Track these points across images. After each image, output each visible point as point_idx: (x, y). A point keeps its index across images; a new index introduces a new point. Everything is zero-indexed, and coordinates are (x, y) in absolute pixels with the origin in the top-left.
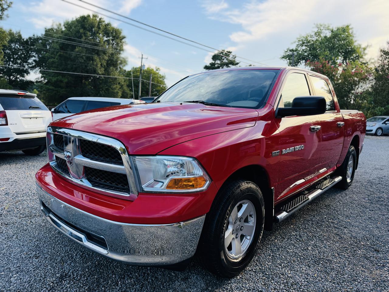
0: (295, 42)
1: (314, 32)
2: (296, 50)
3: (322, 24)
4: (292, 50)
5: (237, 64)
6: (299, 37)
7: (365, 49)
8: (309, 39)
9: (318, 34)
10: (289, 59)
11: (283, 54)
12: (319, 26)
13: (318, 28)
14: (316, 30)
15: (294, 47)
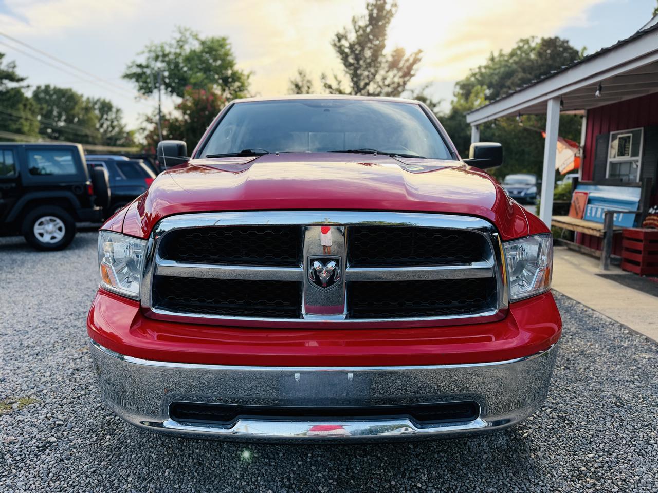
0: (143, 53)
1: (175, 39)
2: (147, 67)
3: (188, 27)
4: (140, 66)
5: (22, 79)
6: (148, 44)
7: (248, 77)
8: (167, 50)
9: (181, 43)
10: (137, 81)
11: (124, 70)
12: (183, 30)
13: (181, 33)
14: (178, 36)
15: (142, 60)
